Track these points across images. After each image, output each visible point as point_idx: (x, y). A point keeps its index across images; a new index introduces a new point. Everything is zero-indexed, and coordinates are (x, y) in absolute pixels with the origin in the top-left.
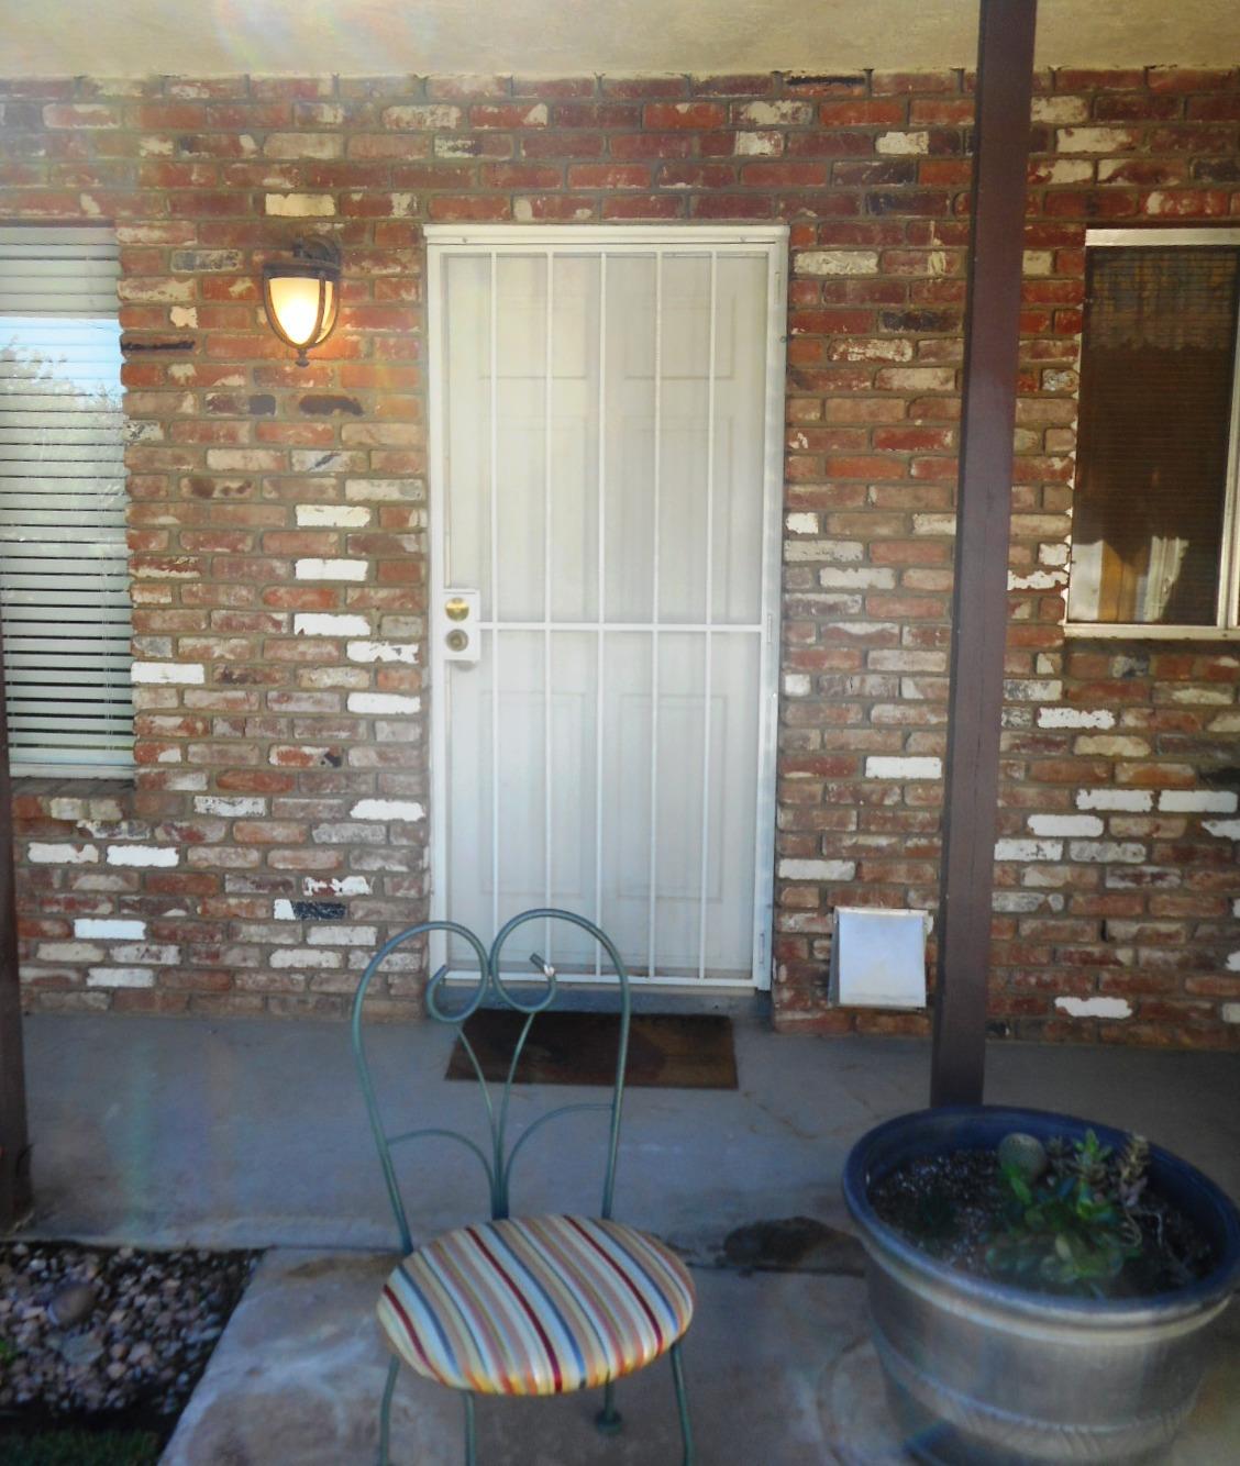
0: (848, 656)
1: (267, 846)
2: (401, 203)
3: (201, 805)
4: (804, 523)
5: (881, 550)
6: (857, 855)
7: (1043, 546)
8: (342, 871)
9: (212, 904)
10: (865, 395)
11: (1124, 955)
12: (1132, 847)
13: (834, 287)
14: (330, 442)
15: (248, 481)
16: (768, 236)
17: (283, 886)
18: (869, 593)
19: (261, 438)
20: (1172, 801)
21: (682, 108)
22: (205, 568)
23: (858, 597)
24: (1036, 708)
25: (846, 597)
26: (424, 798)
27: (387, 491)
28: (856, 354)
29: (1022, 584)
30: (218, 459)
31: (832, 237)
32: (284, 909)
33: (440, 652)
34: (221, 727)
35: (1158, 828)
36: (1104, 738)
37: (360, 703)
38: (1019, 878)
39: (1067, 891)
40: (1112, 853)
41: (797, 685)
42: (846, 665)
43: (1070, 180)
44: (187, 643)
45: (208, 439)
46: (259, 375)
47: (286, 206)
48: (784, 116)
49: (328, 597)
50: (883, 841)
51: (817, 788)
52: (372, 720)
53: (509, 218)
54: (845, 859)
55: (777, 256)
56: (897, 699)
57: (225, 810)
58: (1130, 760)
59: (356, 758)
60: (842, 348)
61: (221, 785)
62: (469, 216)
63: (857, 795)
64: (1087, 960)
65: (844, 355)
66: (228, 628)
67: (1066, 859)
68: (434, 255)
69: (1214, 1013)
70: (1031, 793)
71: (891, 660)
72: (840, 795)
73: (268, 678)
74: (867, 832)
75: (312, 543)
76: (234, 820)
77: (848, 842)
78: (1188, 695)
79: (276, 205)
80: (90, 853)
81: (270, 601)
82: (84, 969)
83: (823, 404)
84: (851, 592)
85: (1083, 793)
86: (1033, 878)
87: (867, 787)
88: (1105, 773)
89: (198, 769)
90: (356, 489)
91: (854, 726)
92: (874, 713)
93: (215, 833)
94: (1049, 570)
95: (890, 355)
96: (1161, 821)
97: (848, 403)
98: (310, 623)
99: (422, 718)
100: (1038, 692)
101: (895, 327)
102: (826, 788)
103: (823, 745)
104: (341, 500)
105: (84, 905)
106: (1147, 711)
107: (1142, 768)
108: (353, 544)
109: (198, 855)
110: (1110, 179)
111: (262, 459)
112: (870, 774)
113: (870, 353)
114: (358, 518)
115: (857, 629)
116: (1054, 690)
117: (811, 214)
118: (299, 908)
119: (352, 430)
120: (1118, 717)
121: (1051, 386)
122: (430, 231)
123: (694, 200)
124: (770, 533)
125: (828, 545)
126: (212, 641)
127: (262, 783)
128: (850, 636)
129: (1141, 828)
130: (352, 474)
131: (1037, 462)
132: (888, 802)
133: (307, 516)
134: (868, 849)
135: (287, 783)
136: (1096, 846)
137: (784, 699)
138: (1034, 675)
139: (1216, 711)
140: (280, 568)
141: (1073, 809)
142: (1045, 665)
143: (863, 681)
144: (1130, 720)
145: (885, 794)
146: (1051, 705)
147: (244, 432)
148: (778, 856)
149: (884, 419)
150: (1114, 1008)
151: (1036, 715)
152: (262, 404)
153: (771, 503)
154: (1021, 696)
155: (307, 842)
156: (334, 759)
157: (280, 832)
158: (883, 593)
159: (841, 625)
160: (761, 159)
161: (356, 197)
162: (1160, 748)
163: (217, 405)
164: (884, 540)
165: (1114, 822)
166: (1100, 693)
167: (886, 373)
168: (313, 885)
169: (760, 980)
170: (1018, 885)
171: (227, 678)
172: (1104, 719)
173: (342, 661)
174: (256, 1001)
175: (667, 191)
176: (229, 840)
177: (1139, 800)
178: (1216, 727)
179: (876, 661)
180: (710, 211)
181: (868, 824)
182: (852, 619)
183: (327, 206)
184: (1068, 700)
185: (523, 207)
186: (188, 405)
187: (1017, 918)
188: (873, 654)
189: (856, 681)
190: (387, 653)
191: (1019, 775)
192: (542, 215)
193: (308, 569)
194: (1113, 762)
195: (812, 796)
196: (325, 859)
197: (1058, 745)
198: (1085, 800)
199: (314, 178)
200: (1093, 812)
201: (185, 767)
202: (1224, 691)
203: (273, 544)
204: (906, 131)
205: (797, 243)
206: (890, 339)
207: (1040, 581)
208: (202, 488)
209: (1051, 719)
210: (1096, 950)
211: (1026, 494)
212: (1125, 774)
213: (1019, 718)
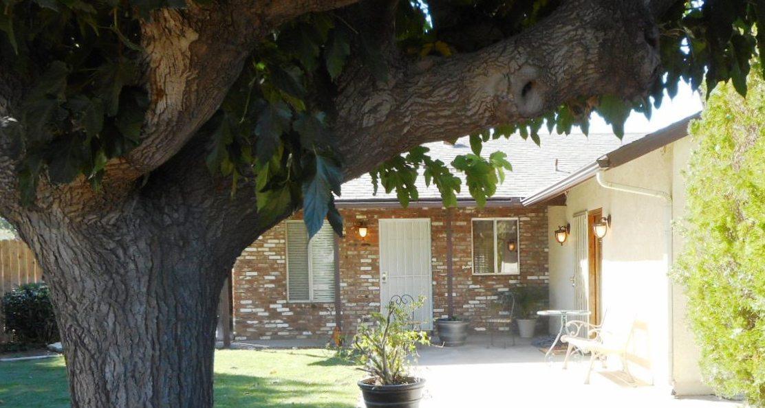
1: (356, 310)
2: (376, 217)
3: (346, 304)
4: (434, 260)
6: (445, 308)
7: (468, 262)
8: (368, 314)
9: (347, 320)
11: (484, 321)
12: (484, 305)
13: (437, 227)
14: (366, 250)
15: (353, 256)
16: (428, 220)
17: (359, 317)
18: (444, 269)
19: (355, 250)
20: (489, 298)
22: (347, 269)
24: (469, 285)
26: (379, 302)
27: (374, 257)
28: (440, 236)
29: (465, 268)
30: (349, 253)
31: (437, 220)
32: (359, 320)
33: (382, 281)
34: (349, 293)
36: (479, 289)
37: (370, 288)
39: (475, 312)
40: (481, 306)
41: (435, 283)
43: (467, 212)
44: (344, 280)
45: (348, 250)
46: (355, 240)
47: (359, 217)
49: (365, 272)
52: (372, 291)
53: (391, 218)
54: (443, 309)
55: (429, 223)
57: (349, 305)
59: (370, 296)
60: (437, 235)
61: (349, 301)
62: (385, 218)
64: (478, 323)
66: (351, 278)
67: (475, 307)
68: (379, 223)
69: (497, 329)
70: (469, 298)
73: (357, 285)
74: (446, 304)
75: (363, 264)
76: (351, 307)
77: (443, 306)
78: (490, 283)
79: (358, 217)
80: (329, 313)
81: (356, 273)
82: (328, 331)
83: (436, 243)
84: (441, 269)
86: (470, 310)
88: (479, 294)
90: (369, 256)
93: (349, 309)
94: (469, 265)
96: (488, 301)
97: (438, 243)
98: (362, 276)
99: (379, 290)
100: (469, 283)
101: (445, 232)
103: (439, 292)
104: (367, 258)
105: (328, 321)
106: (484, 285)
107: (484, 293)
108: (369, 265)
110: (474, 212)
111: (356, 253)
114: (370, 261)
116: (471, 282)
117: (433, 217)
119: (369, 248)
120: (480, 286)
122: (380, 220)
123: (416, 215)
124: (430, 261)
125: (438, 263)
126: (348, 280)
127: (356, 301)
128: (442, 276)
129: (485, 302)
130: (369, 254)
133: (362, 261)
135: (360, 301)
136: (479, 305)
137: (433, 285)
138: (468, 280)
139: (494, 285)
140: (358, 268)
141: (475, 300)
142: (470, 279)
144: (482, 286)
146: (471, 285)
147: (353, 249)
148: (434, 308)
150: (483, 329)
152: (356, 245)
153: (430, 257)
154: (467, 283)
155: (362, 310)
156: (367, 297)
157: (359, 308)
158: (446, 269)
159: (440, 274)
160: (426, 210)
161: (369, 216)
162: (487, 290)
163: (350, 245)
164: (446, 262)
165: (481, 301)
166: (477, 283)
168: (364, 316)
169: (431, 329)
170: (468, 311)
171: (351, 285)
172: (478, 286)
173: (368, 282)
175: (413, 214)
176: (351, 310)
177: (484, 298)
178: (494, 287)
182: (442, 273)
183: (365, 217)
184: (473, 284)
185: (393, 217)
186: (345, 245)
187: (469, 316)
190: (374, 280)
191: (467, 295)
192: (396, 217)
193: (362, 268)
194: (480, 293)
195: (438, 299)
196: (365, 312)
197: (472, 290)
198: (477, 298)
199: (363, 213)
200: (478, 300)
201: (344, 299)
203: (357, 265)
205: (432, 221)
207: (468, 267)
208: (347, 257)
209: (471, 287)
210: (480, 320)
211: (465, 255)
212: (482, 294)
213: (466, 287)
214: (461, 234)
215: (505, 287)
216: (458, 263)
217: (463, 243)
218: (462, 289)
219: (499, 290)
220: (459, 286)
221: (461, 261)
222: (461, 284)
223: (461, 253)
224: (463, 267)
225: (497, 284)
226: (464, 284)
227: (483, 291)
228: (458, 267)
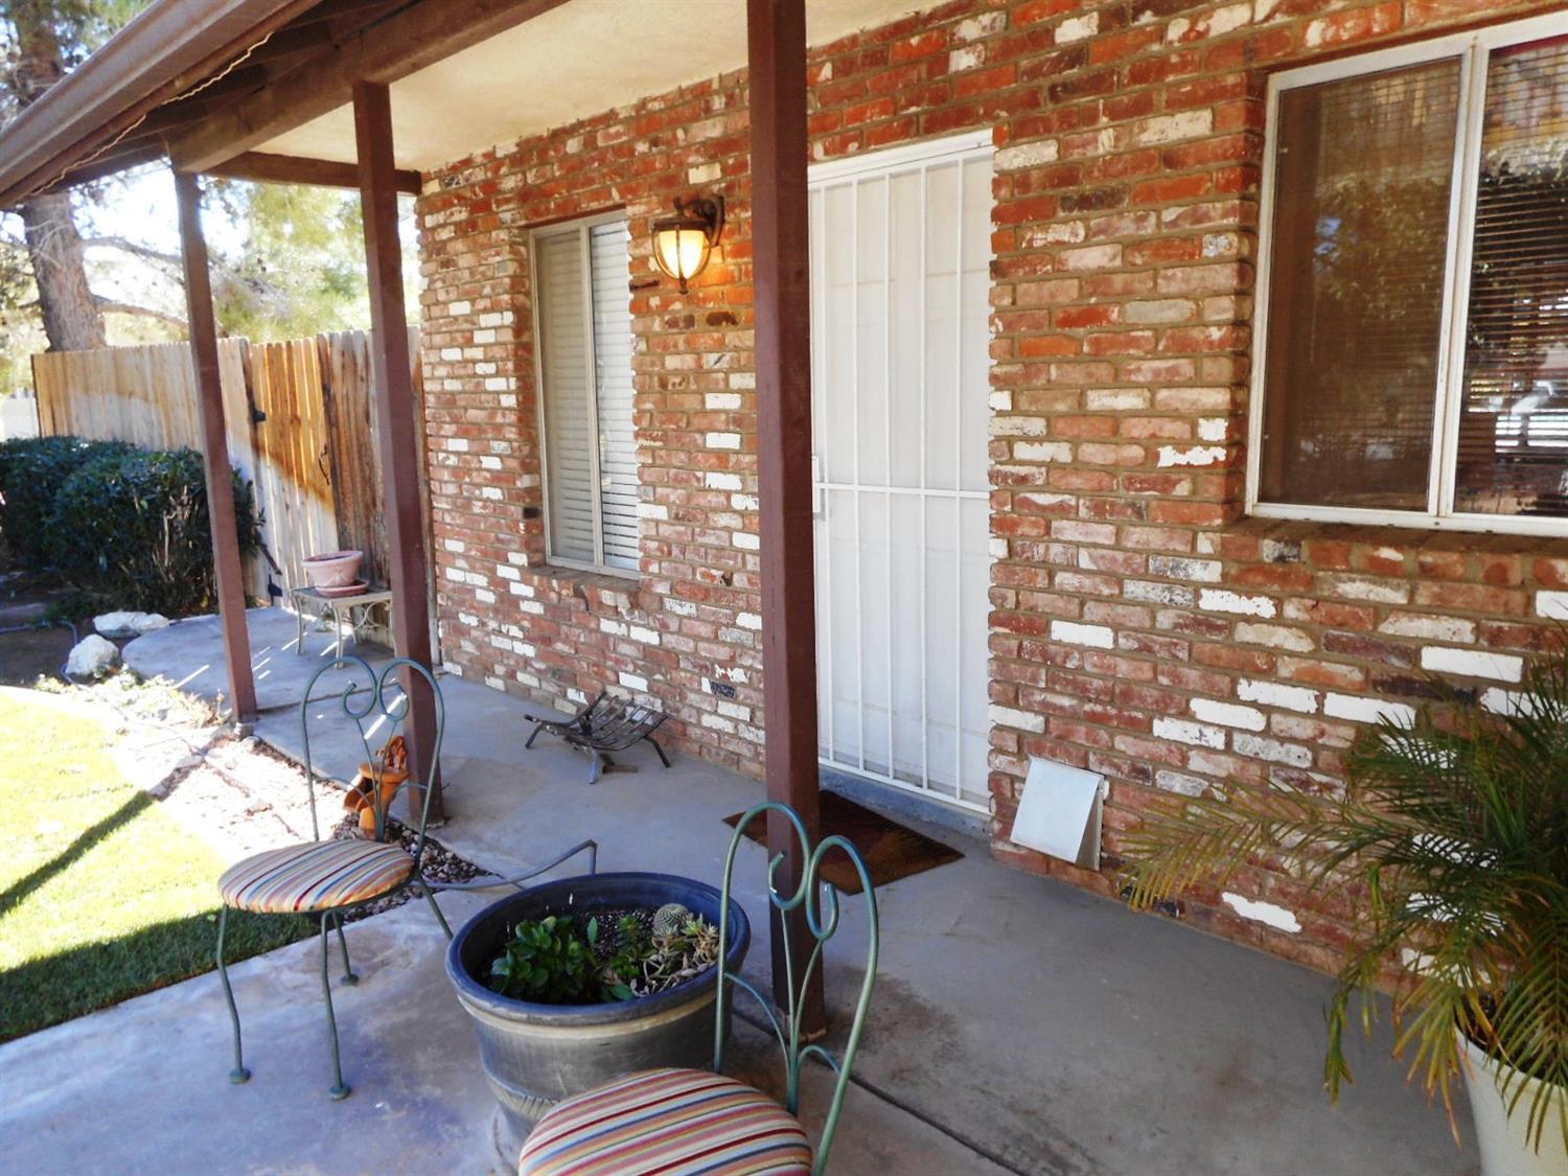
0: (1035, 524)
1: (697, 638)
3: (667, 604)
4: (1004, 399)
5: (1060, 425)
6: (1046, 710)
7: (1201, 421)
8: (731, 663)
9: (674, 674)
10: (1046, 278)
11: (1290, 864)
12: (1296, 749)
13: (1023, 177)
14: (720, 346)
15: (683, 377)
16: (983, 139)
17: (705, 669)
18: (1051, 465)
19: (689, 346)
20: (1338, 704)
21: (914, 41)
22: (666, 439)
23: (1043, 470)
24: (1197, 588)
25: (1034, 470)
27: (747, 381)
28: (1040, 239)
29: (1182, 460)
31: (1021, 131)
32: (706, 685)
34: (676, 551)
35: (1322, 733)
36: (1265, 627)
37: (738, 540)
38: (1185, 759)
39: (1230, 782)
40: (1274, 752)
41: (1002, 549)
42: (1034, 532)
43: (1229, 28)
44: (659, 491)
45: (666, 348)
46: (688, 300)
47: (699, 176)
48: (984, 28)
49: (722, 461)
50: (1066, 702)
51: (1014, 644)
52: (745, 554)
53: (811, 159)
54: (1036, 713)
56: (1074, 568)
57: (679, 611)
58: (1292, 654)
59: (737, 580)
60: (1028, 237)
61: (676, 592)
63: (1045, 655)
65: (1031, 240)
66: (676, 482)
67: (1229, 748)
70: (1192, 675)
71: (1067, 529)
72: (1032, 653)
73: (695, 518)
74: (1054, 691)
75: (714, 421)
76: (682, 617)
77: (1038, 697)
78: (1354, 589)
79: (694, 176)
81: (693, 463)
83: (1014, 290)
84: (1039, 464)
85: (1243, 683)
86: (1197, 762)
87: (1053, 649)
88: (1263, 663)
89: (666, 579)
90: (734, 381)
91: (1041, 590)
92: (1057, 579)
93: (674, 625)
94: (1207, 445)
95: (1066, 238)
96: (1325, 726)
97: (1033, 286)
98: (713, 479)
100: (1199, 572)
101: (1071, 210)
102: (1020, 646)
103: (1018, 603)
104: (726, 389)
105: (623, 663)
106: (1309, 603)
107: (1305, 664)
108: (732, 421)
109: (667, 638)
110: (1268, 18)
111: (690, 361)
112: (1055, 636)
113: (1051, 237)
114: (736, 402)
115: (1044, 499)
116: (1213, 572)
117: (1004, 114)
118: (714, 686)
119: (731, 337)
120: (1279, 606)
121: (1210, 252)
123: (922, 119)
125: (1018, 420)
126: (669, 490)
127: (694, 593)
128: (1037, 505)
129: (1306, 730)
130: (732, 369)
131: (1196, 333)
132: (1069, 665)
133: (711, 401)
134: (1054, 707)
135: (705, 595)
136: (1258, 740)
138: (1193, 553)
139: (1380, 611)
140: (699, 439)
141: (1232, 698)
142: (1205, 545)
143: (1047, 548)
144: (1291, 611)
145: (1067, 657)
146: (1211, 586)
147: (681, 342)
148: (990, 700)
149: (1063, 299)
150: (1283, 920)
151: (1198, 596)
152: (690, 322)
153: (984, 387)
154: (1182, 574)
155: (715, 639)
156: (728, 581)
157: (702, 630)
158: (1063, 467)
159: (1029, 495)
160: (969, 72)
161: (731, 161)
162: (1327, 645)
163: (670, 324)
164: (1062, 416)
165: (1276, 718)
166: (1259, 579)
167: (1064, 255)
168: (720, 671)
170: (1183, 767)
171: (677, 517)
172: (1264, 607)
173: (728, 509)
174: (696, 747)
175: (906, 116)
176: (680, 631)
177: (1301, 699)
178: (1388, 628)
179: (1059, 530)
180: (934, 126)
181: (1054, 683)
182: (1040, 490)
183: (717, 171)
184: (1227, 583)
185: (818, 150)
186: (657, 325)
188: (1055, 524)
189: (1042, 548)
190: (751, 503)
191: (1183, 655)
192: (829, 154)
193: (711, 440)
194: (1275, 653)
195: (1010, 651)
196: (723, 653)
197: (1219, 629)
198: (1245, 690)
199: (710, 153)
200: (1254, 704)
201: (661, 577)
202: (1397, 588)
203: (696, 422)
204: (1079, 16)
206: (1064, 222)
207: (1198, 457)
208: (663, 383)
209: (1212, 601)
210: (1262, 852)
211: (1185, 367)
212: (1286, 668)
213: (1181, 597)
214: (1169, 215)
215: (1494, 641)
216: (1139, 428)
217: (1177, 278)
218: (1152, 609)
219: (1434, 660)
220: (1135, 589)
221: (1152, 412)
222: (1143, 576)
223: (1155, 354)
224: (1168, 457)
225: (1411, 609)
226: (1159, 578)
227: (1305, 645)
228: (1135, 452)
